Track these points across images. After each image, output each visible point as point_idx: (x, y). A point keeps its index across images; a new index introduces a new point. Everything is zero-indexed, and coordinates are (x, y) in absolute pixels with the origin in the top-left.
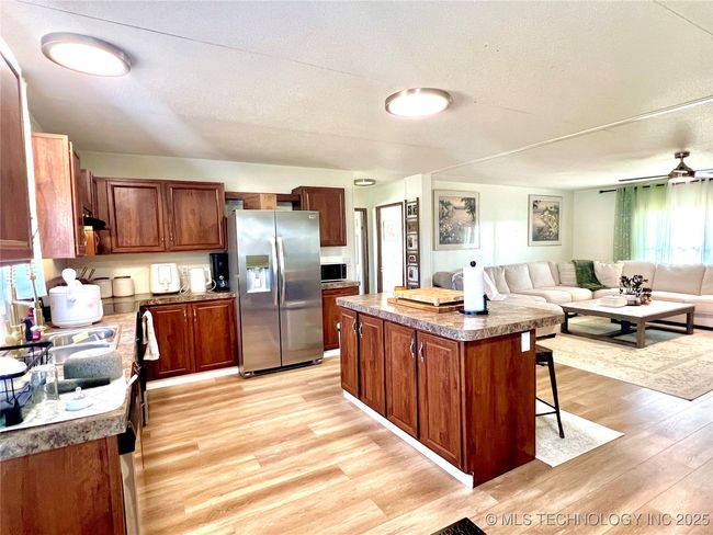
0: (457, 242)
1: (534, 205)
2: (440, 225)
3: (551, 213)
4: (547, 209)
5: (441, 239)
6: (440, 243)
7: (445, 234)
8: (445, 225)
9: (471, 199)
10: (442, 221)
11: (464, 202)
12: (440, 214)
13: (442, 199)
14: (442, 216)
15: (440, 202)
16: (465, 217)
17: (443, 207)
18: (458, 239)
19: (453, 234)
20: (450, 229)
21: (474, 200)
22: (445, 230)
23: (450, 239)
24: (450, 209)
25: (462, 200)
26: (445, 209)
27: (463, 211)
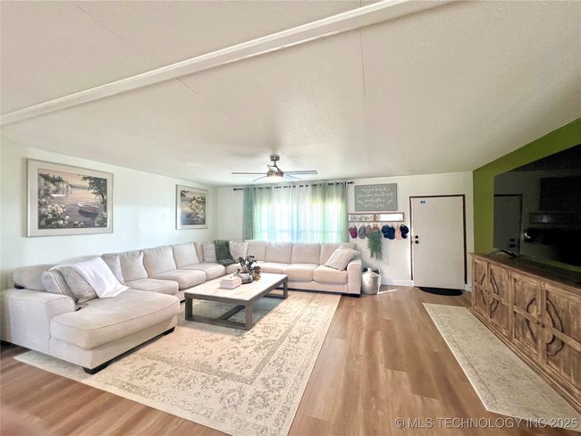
0: (75, 226)
1: (182, 195)
2: (41, 205)
4: (194, 199)
5: (43, 222)
6: (40, 227)
7: (50, 216)
8: (50, 206)
9: (100, 179)
10: (44, 200)
11: (88, 181)
12: (39, 190)
13: (43, 173)
14: (44, 194)
15: (41, 175)
16: (89, 198)
17: (48, 182)
18: (76, 222)
19: (67, 217)
20: (61, 211)
21: (105, 180)
22: (50, 211)
23: (61, 222)
24: (62, 186)
25: (85, 178)
26: (51, 185)
27: (86, 191)
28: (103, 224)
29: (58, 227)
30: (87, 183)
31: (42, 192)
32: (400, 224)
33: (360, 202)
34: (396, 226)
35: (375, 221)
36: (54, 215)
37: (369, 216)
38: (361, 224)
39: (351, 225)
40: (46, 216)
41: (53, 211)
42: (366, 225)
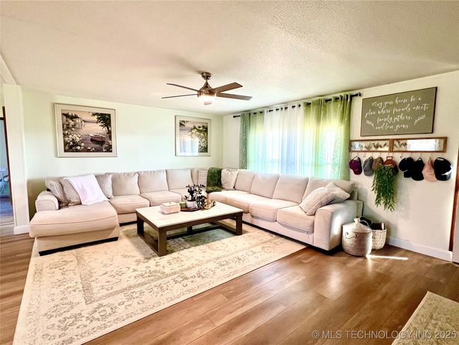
0: (89, 151)
1: (181, 124)
2: (65, 135)
3: (198, 131)
4: (195, 128)
5: (67, 148)
6: (65, 151)
7: (71, 143)
8: (71, 136)
9: (106, 114)
10: (67, 132)
11: (96, 117)
12: (63, 125)
13: (65, 112)
14: (66, 128)
15: (63, 114)
16: (98, 129)
17: (68, 119)
18: (89, 148)
19: (83, 144)
20: (78, 140)
21: (109, 115)
22: (71, 139)
23: (79, 148)
24: (77, 121)
25: (94, 115)
26: (70, 121)
27: (95, 124)
28: (109, 149)
29: (77, 151)
30: (95, 118)
31: (65, 126)
32: (435, 157)
33: (368, 122)
34: (426, 159)
35: (391, 150)
36: (74, 143)
37: (382, 143)
38: (368, 155)
39: (354, 156)
40: (69, 143)
41: (73, 140)
42: (376, 156)
